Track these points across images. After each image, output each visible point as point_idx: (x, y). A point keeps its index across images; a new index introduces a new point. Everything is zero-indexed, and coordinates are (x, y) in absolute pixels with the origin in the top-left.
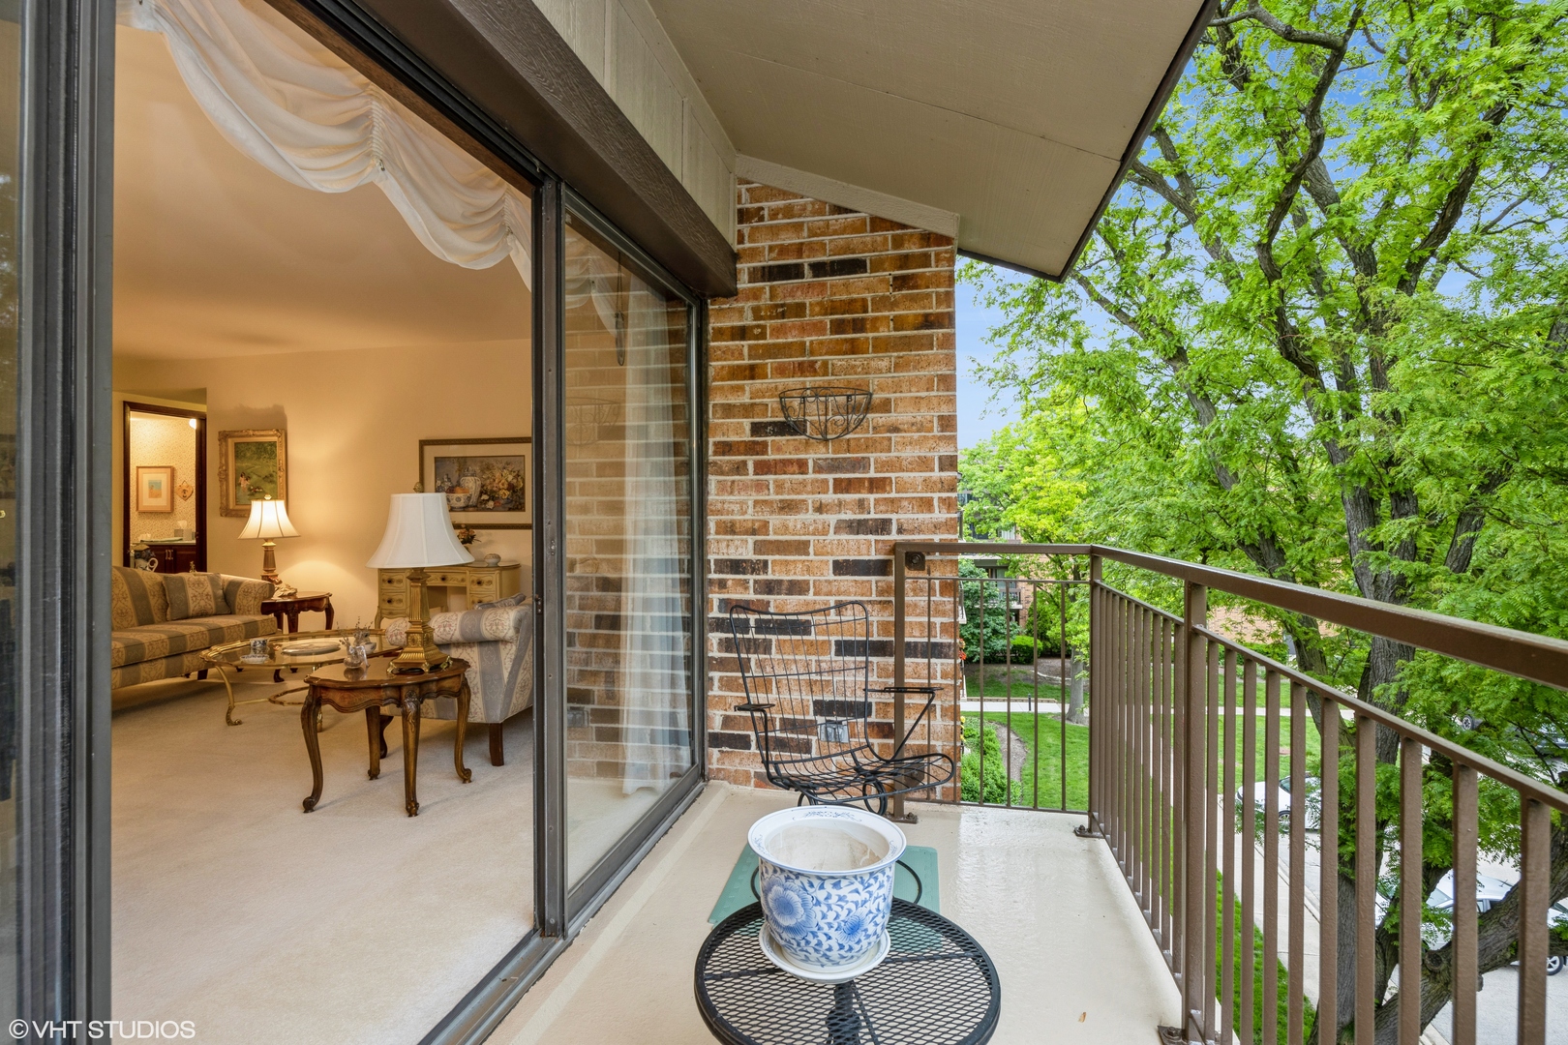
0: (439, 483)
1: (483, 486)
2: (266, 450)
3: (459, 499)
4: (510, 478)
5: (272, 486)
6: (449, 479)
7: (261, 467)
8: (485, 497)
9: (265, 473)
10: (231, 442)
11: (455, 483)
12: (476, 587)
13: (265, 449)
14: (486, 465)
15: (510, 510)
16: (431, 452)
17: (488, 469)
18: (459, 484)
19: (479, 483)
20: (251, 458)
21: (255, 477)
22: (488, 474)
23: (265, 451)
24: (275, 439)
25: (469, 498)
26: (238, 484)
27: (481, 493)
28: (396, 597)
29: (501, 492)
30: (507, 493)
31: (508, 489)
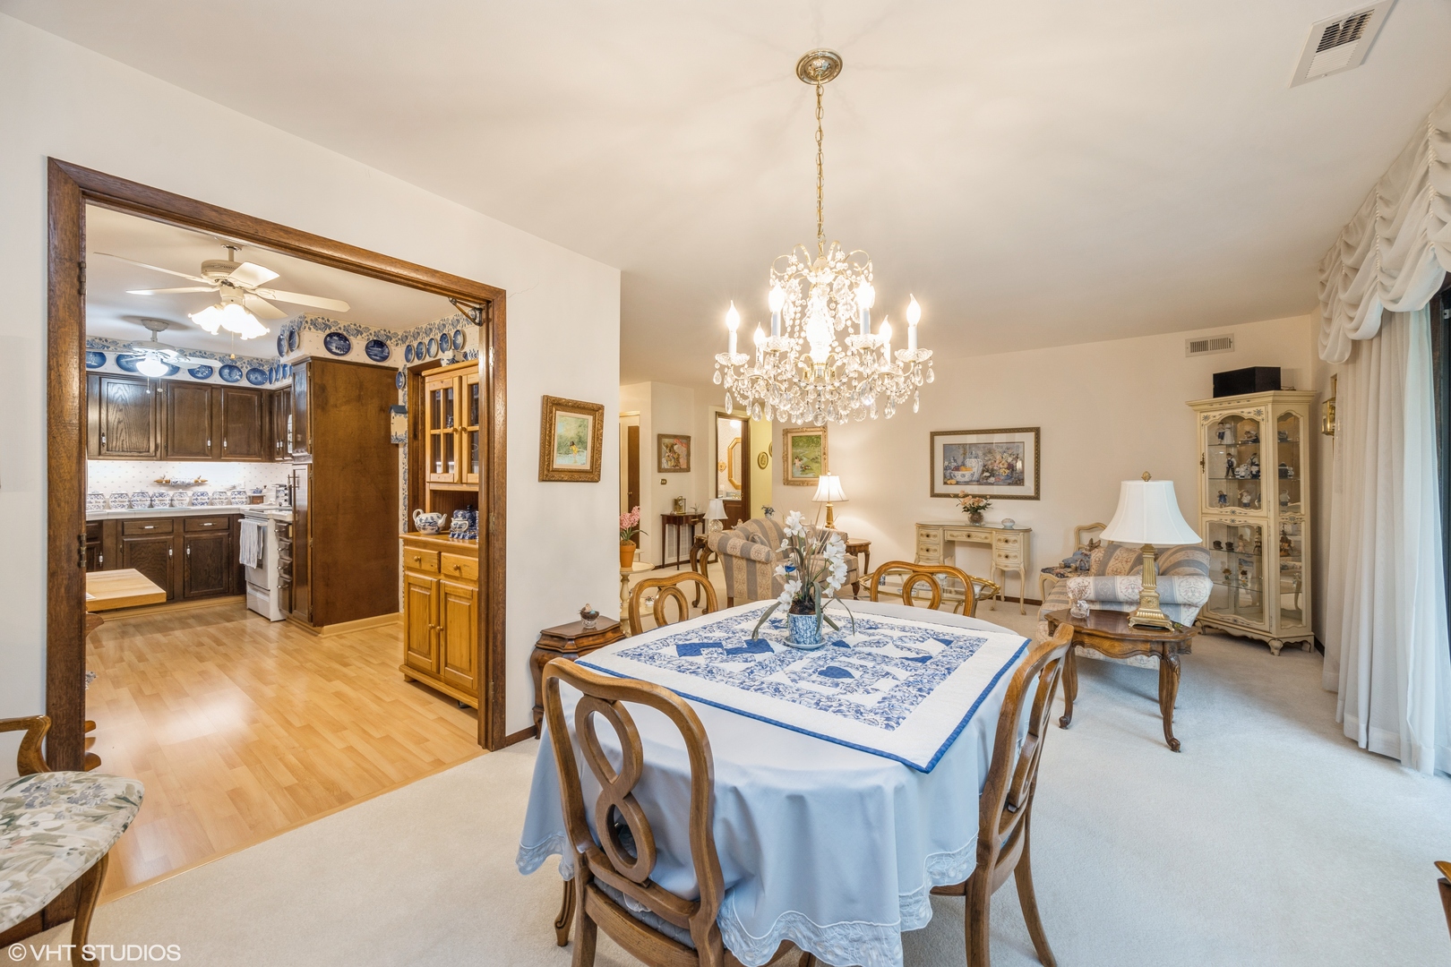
0: (946, 463)
1: (985, 466)
2: (815, 441)
3: (964, 476)
4: (1010, 460)
5: (817, 465)
6: (955, 461)
7: (812, 452)
8: (987, 474)
9: (812, 456)
10: (790, 435)
11: (960, 464)
12: (1003, 544)
13: (813, 440)
14: (988, 450)
15: (1009, 484)
16: (940, 441)
17: (990, 452)
18: (963, 464)
19: (981, 463)
20: (802, 447)
21: (805, 459)
22: (989, 456)
23: (813, 442)
24: (821, 433)
25: (973, 475)
26: (794, 464)
27: (983, 471)
28: (932, 547)
29: (1002, 471)
30: (1007, 471)
31: (1008, 468)
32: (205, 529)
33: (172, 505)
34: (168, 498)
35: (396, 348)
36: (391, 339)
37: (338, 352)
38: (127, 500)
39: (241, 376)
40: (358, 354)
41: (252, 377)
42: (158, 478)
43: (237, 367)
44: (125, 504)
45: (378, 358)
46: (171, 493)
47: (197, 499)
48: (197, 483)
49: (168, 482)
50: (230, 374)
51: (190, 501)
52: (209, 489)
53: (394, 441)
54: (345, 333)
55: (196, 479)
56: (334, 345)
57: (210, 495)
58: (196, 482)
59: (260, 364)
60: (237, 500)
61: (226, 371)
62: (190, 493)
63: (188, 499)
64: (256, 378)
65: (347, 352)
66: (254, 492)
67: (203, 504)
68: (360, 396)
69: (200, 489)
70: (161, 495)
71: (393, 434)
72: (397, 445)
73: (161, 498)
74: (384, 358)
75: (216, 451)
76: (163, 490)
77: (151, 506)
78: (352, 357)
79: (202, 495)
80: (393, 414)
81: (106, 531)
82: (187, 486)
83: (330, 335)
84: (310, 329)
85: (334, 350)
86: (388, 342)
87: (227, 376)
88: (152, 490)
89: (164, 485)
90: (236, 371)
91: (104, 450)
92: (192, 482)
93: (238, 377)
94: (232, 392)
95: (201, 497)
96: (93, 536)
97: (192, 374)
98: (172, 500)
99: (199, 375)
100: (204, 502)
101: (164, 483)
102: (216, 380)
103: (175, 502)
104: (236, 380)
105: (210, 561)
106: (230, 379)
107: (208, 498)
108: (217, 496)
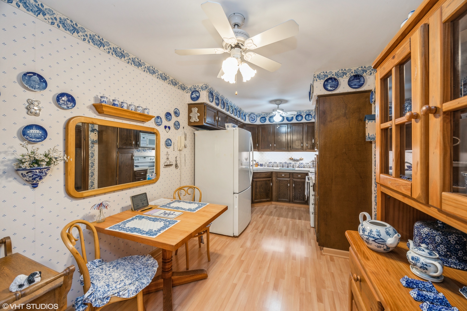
32: (299, 177)
33: (293, 167)
34: (292, 165)
35: (370, 77)
36: (366, 71)
37: (332, 89)
39: (312, 117)
40: (344, 87)
42: (290, 157)
43: (310, 114)
44: (281, 166)
45: (357, 86)
46: (293, 163)
47: (300, 165)
49: (292, 159)
51: (298, 166)
52: (304, 162)
53: (368, 140)
54: (336, 77)
55: (300, 158)
56: (329, 85)
57: (304, 164)
58: (300, 159)
62: (298, 163)
63: (297, 165)
65: (336, 88)
67: (302, 167)
68: (345, 113)
69: (301, 162)
70: (290, 163)
71: (367, 135)
72: (371, 142)
73: (290, 165)
74: (361, 85)
77: (288, 167)
78: (339, 90)
79: (301, 164)
80: (367, 121)
81: (274, 175)
82: (297, 161)
83: (327, 81)
84: (317, 80)
85: (329, 88)
86: (365, 74)
88: (288, 162)
90: (310, 116)
91: (275, 148)
92: (299, 159)
93: (311, 118)
94: (309, 125)
95: (301, 165)
96: (269, 177)
97: (297, 120)
98: (293, 165)
99: (299, 120)
100: (302, 166)
101: (291, 159)
102: (304, 121)
103: (294, 166)
104: (311, 120)
105: (300, 190)
106: (308, 120)
107: (303, 165)
108: (306, 165)
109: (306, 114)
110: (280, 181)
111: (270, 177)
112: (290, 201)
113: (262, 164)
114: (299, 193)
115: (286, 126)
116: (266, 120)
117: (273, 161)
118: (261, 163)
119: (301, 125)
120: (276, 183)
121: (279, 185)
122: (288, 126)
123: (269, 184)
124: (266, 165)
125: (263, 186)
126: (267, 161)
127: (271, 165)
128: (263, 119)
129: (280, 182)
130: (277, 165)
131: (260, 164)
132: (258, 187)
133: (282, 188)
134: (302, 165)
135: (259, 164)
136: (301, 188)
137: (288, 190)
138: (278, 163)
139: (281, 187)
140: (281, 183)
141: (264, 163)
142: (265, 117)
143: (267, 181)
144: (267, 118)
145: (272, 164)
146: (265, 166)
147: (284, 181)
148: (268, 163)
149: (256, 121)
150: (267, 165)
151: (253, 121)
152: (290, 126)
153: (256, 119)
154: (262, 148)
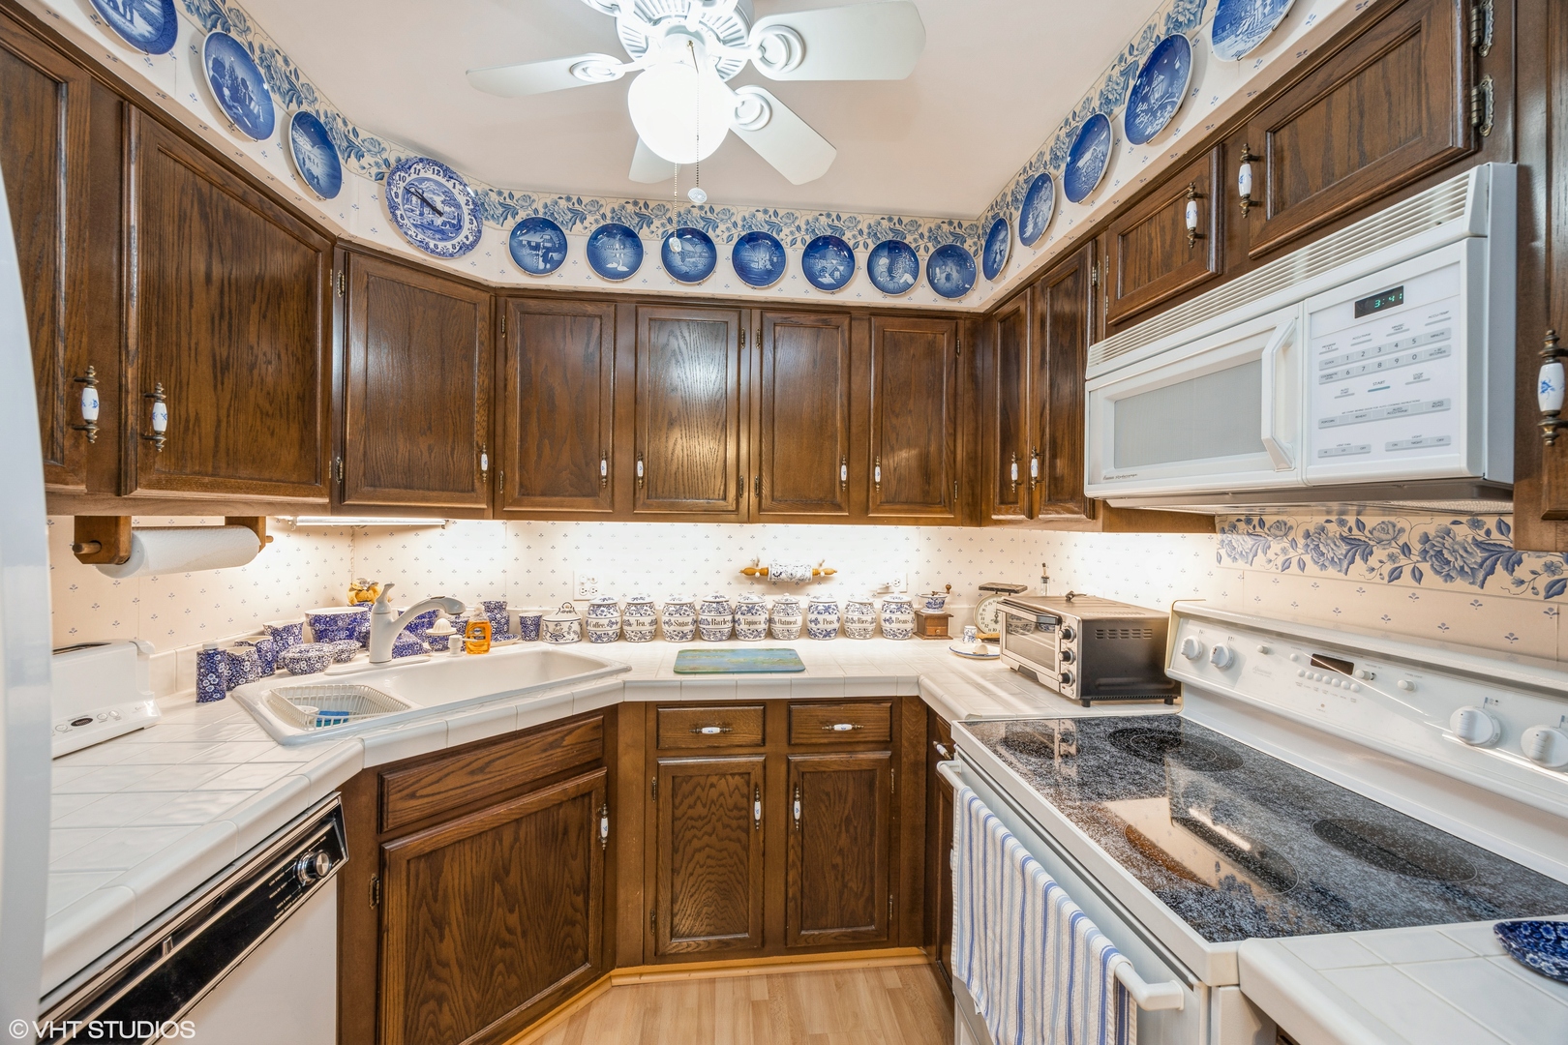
33: (772, 636)
34: (763, 617)
38: (690, 619)
39: (915, 274)
41: (940, 274)
42: (747, 564)
43: (907, 247)
44: (686, 629)
46: (770, 600)
47: (816, 621)
48: (818, 578)
49: (764, 573)
50: (890, 270)
51: (805, 627)
52: (839, 593)
55: (816, 566)
57: (842, 606)
58: (816, 574)
59: (955, 235)
60: (894, 626)
61: (883, 262)
62: (803, 601)
63: (799, 620)
64: (948, 278)
66: (929, 605)
67: (828, 634)
69: (820, 593)
70: (751, 609)
73: (749, 617)
75: (857, 495)
76: (755, 594)
77: (734, 636)
79: (827, 610)
81: (629, 735)
82: (797, 584)
87: (883, 278)
88: (739, 595)
89: (758, 581)
90: (904, 261)
91: (641, 495)
92: (809, 574)
93: (908, 278)
94: (893, 326)
95: (826, 616)
96: (588, 758)
97: (812, 277)
98: (770, 621)
99: (827, 280)
100: (829, 627)
101: (756, 575)
102: (860, 292)
103: (777, 628)
104: (905, 289)
105: (844, 840)
106: (891, 285)
107: (839, 619)
108: (856, 616)
109: (872, 247)
110: (679, 777)
111: (594, 764)
112: (763, 944)
113: (537, 622)
114: (838, 860)
115: (732, 318)
116: (563, 247)
117: (622, 595)
118: (531, 611)
119: (835, 319)
120: (651, 803)
121: (674, 819)
122: (745, 327)
123: (587, 827)
124: (565, 626)
125: (513, 878)
126: (578, 588)
127: (611, 623)
128: (535, 238)
129: (686, 788)
130: (655, 622)
131: (523, 621)
132: (455, 911)
133: (696, 844)
134: (829, 618)
135: (515, 620)
136: (848, 820)
137: (746, 849)
138: (659, 606)
139: (689, 834)
140: (691, 800)
141: (551, 614)
142: (555, 228)
143: (560, 804)
144: (577, 240)
145: (615, 616)
146: (556, 637)
147: (714, 779)
148: (582, 608)
149: (466, 248)
150: (576, 627)
151: (442, 233)
152: (756, 325)
153: (466, 225)
154: (526, 491)
